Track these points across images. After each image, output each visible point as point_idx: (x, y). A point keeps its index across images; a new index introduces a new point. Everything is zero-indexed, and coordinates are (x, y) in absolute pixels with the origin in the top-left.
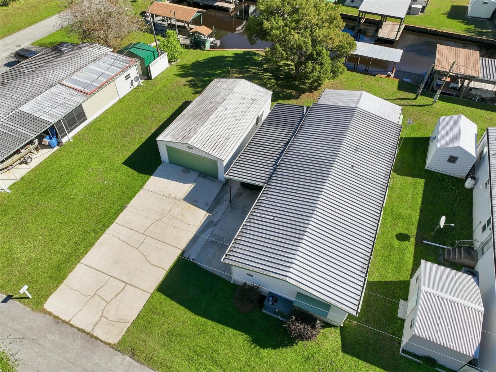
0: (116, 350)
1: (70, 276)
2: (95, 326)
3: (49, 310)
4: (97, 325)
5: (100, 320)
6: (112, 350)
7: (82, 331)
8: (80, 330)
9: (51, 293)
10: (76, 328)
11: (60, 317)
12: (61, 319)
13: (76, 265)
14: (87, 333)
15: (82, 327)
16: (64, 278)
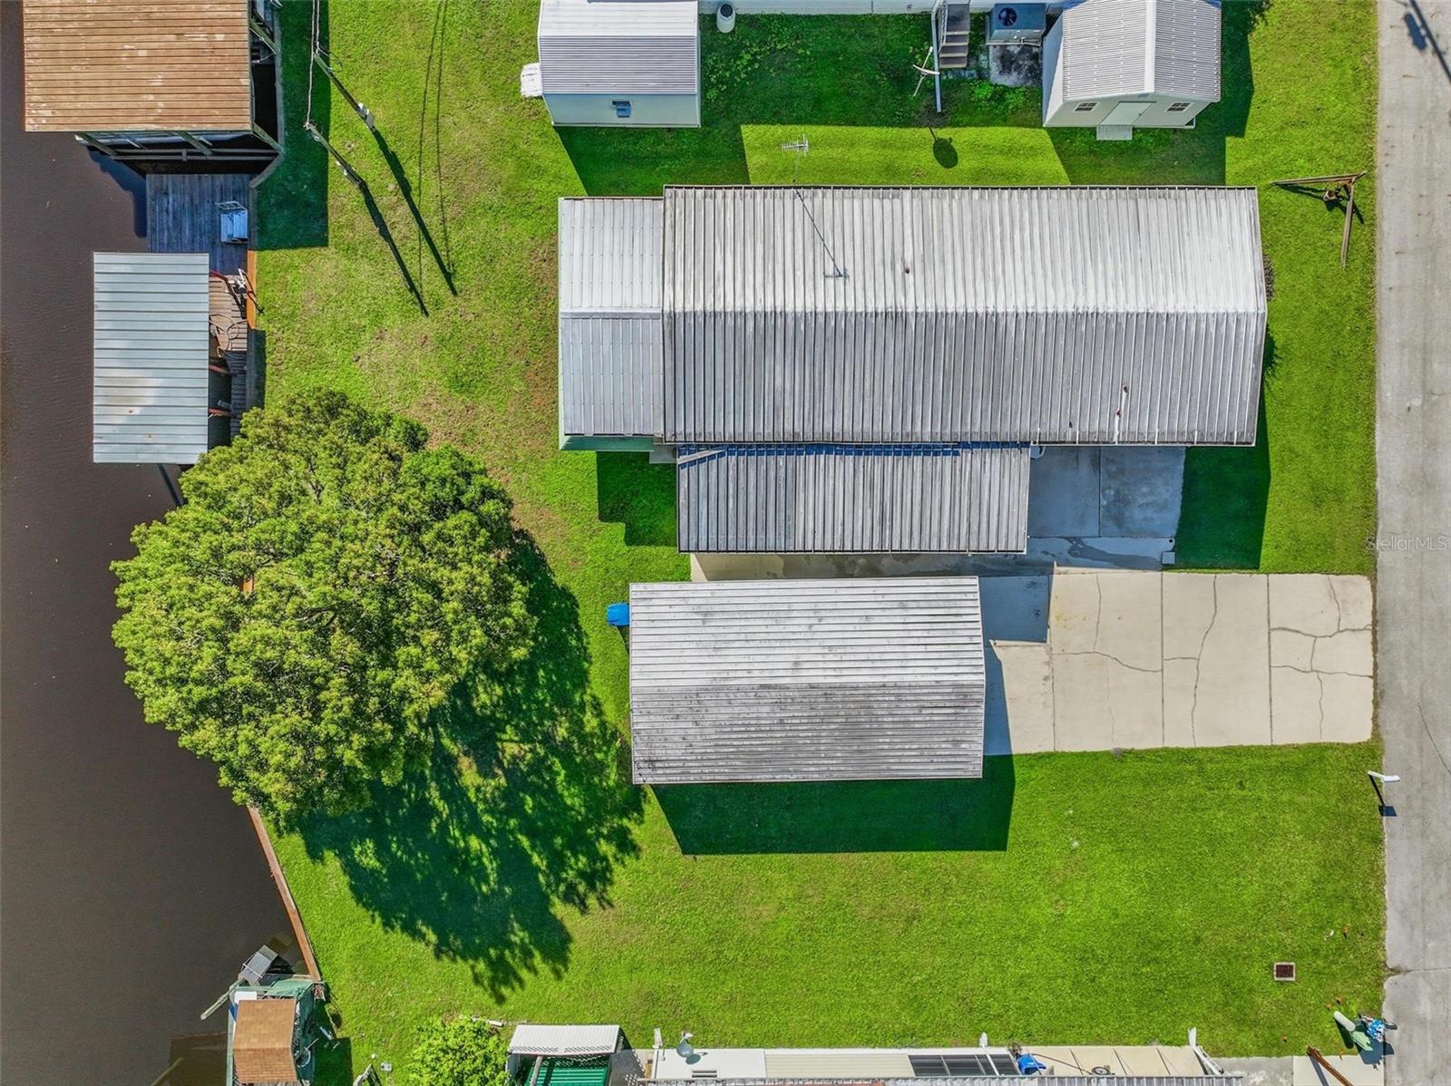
0: (1376, 570)
1: (1302, 740)
2: (1359, 630)
3: (1370, 725)
4: (1356, 627)
5: (1347, 630)
6: (1379, 576)
7: (1375, 642)
8: (1375, 650)
9: (1347, 746)
10: (1375, 657)
11: (1372, 698)
12: (1375, 694)
13: (1280, 748)
14: (1374, 633)
15: (1370, 647)
16: (1312, 747)
